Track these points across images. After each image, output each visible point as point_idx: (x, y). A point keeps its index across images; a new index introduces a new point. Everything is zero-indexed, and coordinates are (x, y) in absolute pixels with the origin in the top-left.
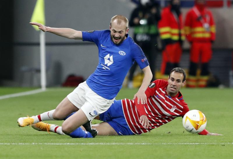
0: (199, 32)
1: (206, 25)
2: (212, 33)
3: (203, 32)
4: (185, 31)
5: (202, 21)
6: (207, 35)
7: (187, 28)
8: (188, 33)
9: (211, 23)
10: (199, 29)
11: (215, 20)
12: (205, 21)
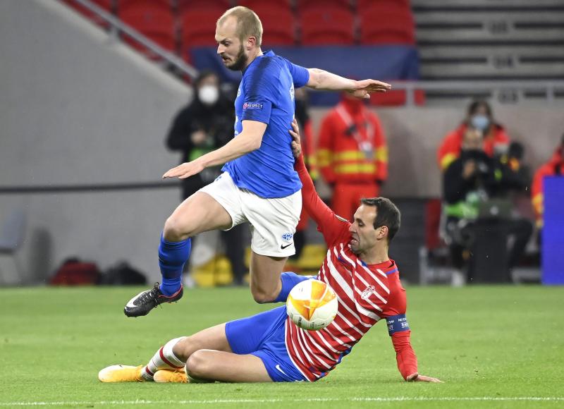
0: (351, 162)
1: (366, 146)
2: (378, 164)
3: (360, 162)
4: (319, 158)
5: (357, 136)
6: (369, 169)
7: (324, 153)
8: (325, 163)
9: (377, 142)
10: (349, 155)
11: (385, 133)
12: (365, 138)
